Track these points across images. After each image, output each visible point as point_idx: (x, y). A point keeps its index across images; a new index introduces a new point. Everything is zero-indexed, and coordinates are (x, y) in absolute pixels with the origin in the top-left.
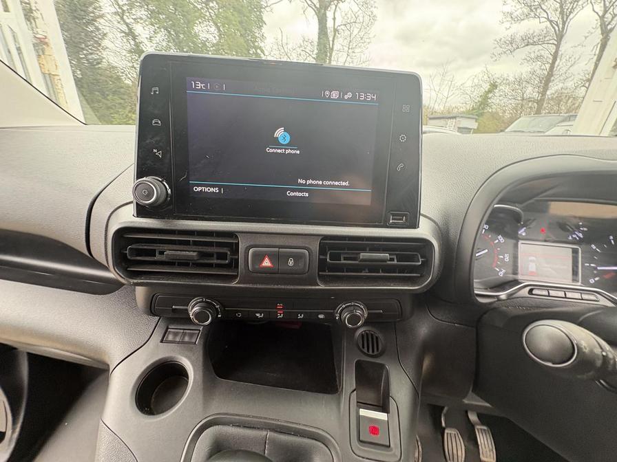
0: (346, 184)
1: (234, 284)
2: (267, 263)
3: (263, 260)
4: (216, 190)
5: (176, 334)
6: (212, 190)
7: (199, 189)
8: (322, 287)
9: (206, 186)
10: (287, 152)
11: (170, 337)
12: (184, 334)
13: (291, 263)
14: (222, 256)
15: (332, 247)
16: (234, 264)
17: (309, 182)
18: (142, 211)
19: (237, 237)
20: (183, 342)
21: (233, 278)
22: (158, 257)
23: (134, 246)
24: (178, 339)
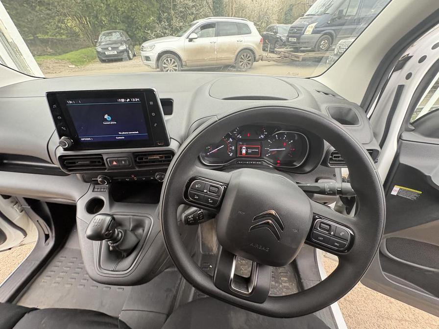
0: (137, 132)
1: (106, 171)
2: (115, 163)
3: (113, 163)
4: (90, 139)
5: (98, 189)
6: (88, 139)
7: (83, 139)
8: (137, 169)
9: (86, 138)
10: (112, 123)
11: (96, 190)
12: (101, 188)
13: (123, 163)
14: (99, 162)
15: (137, 156)
16: (104, 164)
17: (123, 133)
18: (65, 150)
19: (102, 155)
20: (101, 191)
21: (106, 169)
22: (77, 164)
23: (67, 161)
24: (99, 190)
